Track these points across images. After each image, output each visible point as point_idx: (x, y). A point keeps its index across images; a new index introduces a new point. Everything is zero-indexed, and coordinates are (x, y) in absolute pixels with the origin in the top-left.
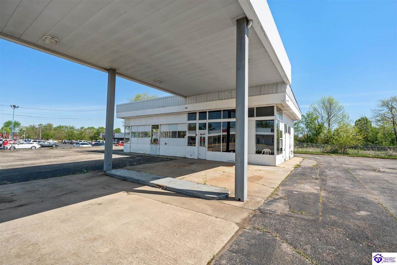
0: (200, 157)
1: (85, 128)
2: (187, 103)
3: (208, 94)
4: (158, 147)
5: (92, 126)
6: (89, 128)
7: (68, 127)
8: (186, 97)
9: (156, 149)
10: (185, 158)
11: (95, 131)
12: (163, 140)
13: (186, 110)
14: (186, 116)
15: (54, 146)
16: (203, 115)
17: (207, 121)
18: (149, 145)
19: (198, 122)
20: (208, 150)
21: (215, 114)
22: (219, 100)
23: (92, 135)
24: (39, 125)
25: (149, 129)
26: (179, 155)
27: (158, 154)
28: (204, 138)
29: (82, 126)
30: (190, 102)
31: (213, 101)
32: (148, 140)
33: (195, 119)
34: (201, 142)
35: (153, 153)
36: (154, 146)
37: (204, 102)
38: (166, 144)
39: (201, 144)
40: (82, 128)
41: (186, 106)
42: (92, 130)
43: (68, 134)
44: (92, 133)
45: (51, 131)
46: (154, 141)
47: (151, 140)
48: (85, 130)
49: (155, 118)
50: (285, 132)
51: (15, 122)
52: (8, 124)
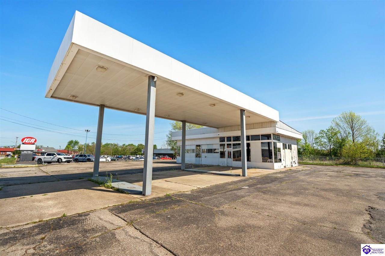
0: (228, 165)
1: (126, 145)
2: (219, 131)
3: (232, 127)
4: (201, 158)
5: (132, 143)
6: (129, 145)
7: (112, 145)
8: (218, 128)
9: (199, 161)
10: (219, 166)
11: (135, 148)
12: (203, 155)
13: (219, 136)
14: (218, 140)
15: (116, 160)
16: (229, 139)
17: (232, 143)
18: (194, 158)
19: (226, 143)
20: (234, 160)
22: (238, 130)
24: (92, 143)
25: (194, 147)
26: (214, 164)
27: (201, 164)
28: (230, 152)
29: (124, 144)
30: (221, 131)
31: (235, 131)
32: (194, 154)
33: (224, 141)
34: (228, 155)
35: (197, 163)
36: (198, 158)
37: (229, 131)
38: (206, 157)
39: (228, 156)
40: (124, 145)
41: (218, 133)
42: (132, 147)
43: (114, 150)
44: (133, 149)
45: (101, 148)
46: (198, 156)
47: (196, 155)
48: (126, 146)
49: (198, 141)
50: (284, 149)
51: (75, 141)
52: (71, 143)
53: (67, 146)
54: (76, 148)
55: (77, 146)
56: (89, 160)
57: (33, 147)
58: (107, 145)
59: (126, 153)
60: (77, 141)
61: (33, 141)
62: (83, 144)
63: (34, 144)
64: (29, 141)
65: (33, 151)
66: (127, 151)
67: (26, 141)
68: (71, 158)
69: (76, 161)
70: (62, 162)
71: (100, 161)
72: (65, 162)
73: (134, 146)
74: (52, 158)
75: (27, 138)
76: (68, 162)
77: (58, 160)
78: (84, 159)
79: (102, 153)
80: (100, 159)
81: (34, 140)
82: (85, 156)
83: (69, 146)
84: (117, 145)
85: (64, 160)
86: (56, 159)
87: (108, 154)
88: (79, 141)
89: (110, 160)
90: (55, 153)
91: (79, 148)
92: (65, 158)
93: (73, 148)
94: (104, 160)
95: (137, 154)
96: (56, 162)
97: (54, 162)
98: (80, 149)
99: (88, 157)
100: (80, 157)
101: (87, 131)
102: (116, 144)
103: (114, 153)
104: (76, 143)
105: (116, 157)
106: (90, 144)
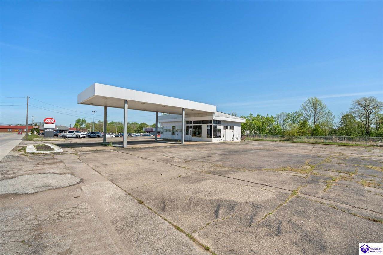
0: (190, 140)
5: (135, 122)
6: (133, 123)
7: (117, 123)
11: (139, 126)
12: (176, 133)
16: (191, 122)
17: (192, 125)
18: (171, 135)
19: (189, 125)
20: (193, 136)
21: (195, 122)
23: (136, 129)
24: (98, 121)
25: (171, 128)
27: (175, 139)
28: (191, 132)
35: (173, 138)
36: (173, 135)
38: (178, 134)
39: (190, 134)
42: (136, 125)
43: (119, 128)
44: (136, 127)
45: (107, 126)
46: (173, 133)
47: (172, 133)
48: (130, 125)
49: (173, 123)
50: (224, 129)
51: (83, 119)
52: (78, 121)
53: (75, 124)
54: (84, 126)
55: (84, 124)
56: (98, 136)
57: (53, 126)
58: (112, 123)
59: (130, 131)
60: (84, 120)
61: (52, 121)
62: (89, 122)
63: (53, 124)
64: (50, 121)
65: (53, 129)
66: (131, 129)
67: (48, 121)
68: (85, 135)
69: (89, 136)
70: (80, 137)
71: (106, 137)
72: (82, 137)
73: (138, 124)
74: (72, 135)
75: (48, 119)
76: (84, 137)
77: (77, 135)
78: (95, 136)
79: (108, 131)
80: (106, 136)
81: (54, 120)
82: (95, 133)
83: (77, 124)
84: (121, 124)
85: (81, 136)
86: (75, 135)
87: (113, 132)
88: (86, 119)
89: (114, 137)
90: (74, 131)
91: (86, 126)
92: (81, 134)
93: (81, 126)
94: (109, 136)
95: (140, 132)
96: (76, 137)
97: (74, 137)
98: (88, 127)
99: (97, 134)
100: (91, 134)
101: (94, 112)
102: (121, 122)
103: (119, 131)
104: (84, 121)
105: (120, 135)
106: (97, 123)
